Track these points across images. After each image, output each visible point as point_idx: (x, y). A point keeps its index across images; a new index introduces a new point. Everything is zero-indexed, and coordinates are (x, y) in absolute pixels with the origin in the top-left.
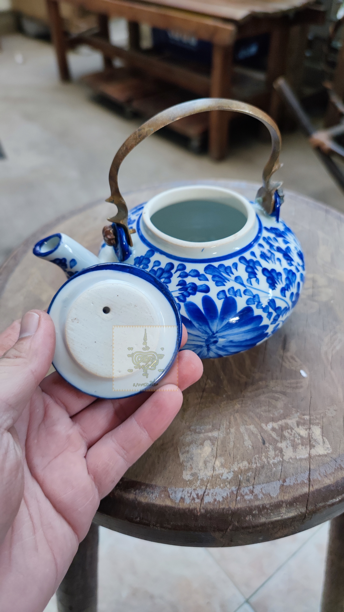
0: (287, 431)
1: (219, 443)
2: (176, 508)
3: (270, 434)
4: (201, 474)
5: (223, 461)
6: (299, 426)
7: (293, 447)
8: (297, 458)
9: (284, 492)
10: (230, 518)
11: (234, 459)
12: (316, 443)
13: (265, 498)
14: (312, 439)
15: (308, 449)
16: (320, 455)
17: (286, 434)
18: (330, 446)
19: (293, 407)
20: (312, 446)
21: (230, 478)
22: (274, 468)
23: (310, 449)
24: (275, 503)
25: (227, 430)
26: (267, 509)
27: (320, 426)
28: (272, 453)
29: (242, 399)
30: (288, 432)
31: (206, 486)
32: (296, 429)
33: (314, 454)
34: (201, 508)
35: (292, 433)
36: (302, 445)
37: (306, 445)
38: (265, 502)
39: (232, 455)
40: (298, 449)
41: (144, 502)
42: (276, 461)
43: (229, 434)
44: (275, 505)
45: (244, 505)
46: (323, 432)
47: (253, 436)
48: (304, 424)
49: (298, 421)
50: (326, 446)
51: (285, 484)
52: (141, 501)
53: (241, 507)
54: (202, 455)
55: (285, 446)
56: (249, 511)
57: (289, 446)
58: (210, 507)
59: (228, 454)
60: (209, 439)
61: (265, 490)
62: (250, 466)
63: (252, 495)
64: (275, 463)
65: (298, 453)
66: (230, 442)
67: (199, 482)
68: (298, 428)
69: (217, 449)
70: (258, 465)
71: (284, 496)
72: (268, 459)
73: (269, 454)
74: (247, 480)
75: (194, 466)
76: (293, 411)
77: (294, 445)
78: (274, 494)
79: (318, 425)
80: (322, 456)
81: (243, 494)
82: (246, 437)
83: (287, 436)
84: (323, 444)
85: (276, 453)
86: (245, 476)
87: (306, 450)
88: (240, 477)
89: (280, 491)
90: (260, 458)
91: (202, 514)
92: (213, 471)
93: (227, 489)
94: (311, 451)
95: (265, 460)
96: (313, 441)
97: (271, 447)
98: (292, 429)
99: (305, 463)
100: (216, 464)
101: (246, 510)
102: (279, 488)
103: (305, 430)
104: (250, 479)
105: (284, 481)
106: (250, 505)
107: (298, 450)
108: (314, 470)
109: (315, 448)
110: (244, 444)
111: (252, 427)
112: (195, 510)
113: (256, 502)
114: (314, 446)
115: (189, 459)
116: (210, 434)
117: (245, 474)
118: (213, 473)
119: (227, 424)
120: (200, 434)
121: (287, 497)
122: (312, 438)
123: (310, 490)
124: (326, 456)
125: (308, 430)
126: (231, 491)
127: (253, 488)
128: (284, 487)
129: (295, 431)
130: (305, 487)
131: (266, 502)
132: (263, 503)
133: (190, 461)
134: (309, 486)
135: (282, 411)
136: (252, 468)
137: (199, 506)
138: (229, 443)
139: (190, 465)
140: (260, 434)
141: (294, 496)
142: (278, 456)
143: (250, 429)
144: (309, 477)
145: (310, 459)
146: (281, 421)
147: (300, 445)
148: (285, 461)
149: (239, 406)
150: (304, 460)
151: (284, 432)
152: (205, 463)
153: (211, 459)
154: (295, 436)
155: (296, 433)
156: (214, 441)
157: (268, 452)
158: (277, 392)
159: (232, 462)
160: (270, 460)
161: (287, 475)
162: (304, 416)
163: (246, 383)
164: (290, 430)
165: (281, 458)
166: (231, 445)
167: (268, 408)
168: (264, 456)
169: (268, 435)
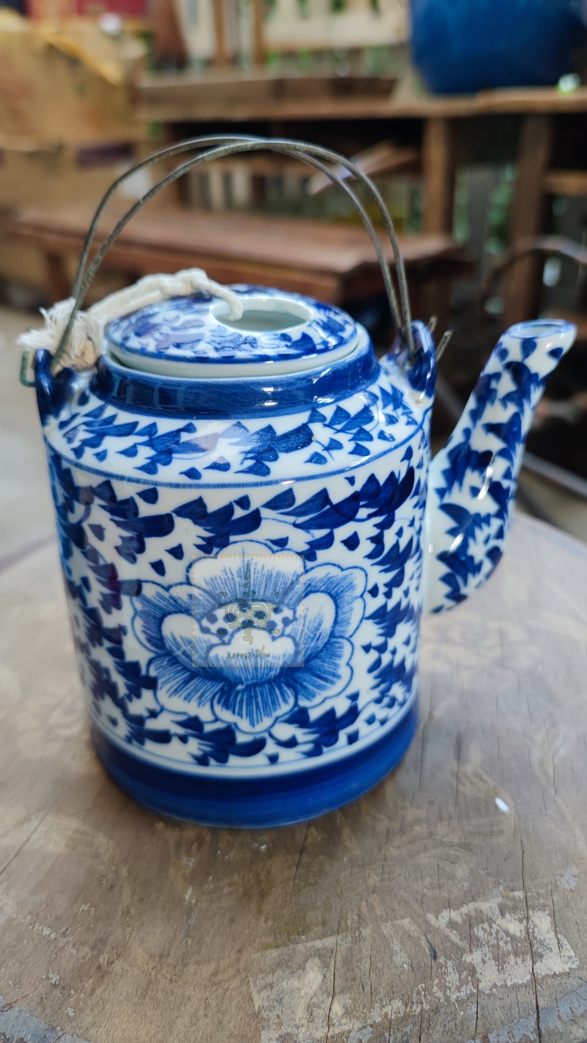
0: (480, 927)
1: (339, 961)
3: (447, 937)
4: (301, 1035)
5: (349, 1002)
6: (505, 915)
7: (498, 961)
8: (508, 985)
11: (373, 997)
12: (545, 948)
14: (535, 941)
15: (530, 962)
16: (555, 974)
17: (479, 932)
18: (575, 952)
19: (488, 875)
20: (536, 957)
21: (365, 1040)
22: (461, 1010)
23: (534, 963)
25: (355, 932)
27: (548, 912)
28: (453, 978)
29: (382, 864)
30: (483, 929)
32: (499, 921)
33: (543, 974)
35: (492, 931)
36: (516, 955)
37: (524, 954)
39: (367, 988)
40: (507, 965)
42: (463, 995)
43: (360, 941)
46: (555, 924)
47: (409, 943)
48: (515, 909)
49: (501, 903)
50: (567, 953)
54: (303, 992)
55: (480, 960)
57: (489, 959)
59: (359, 985)
60: (316, 954)
62: (408, 1010)
64: (462, 1000)
65: (509, 974)
66: (362, 958)
68: (503, 919)
69: (334, 975)
70: (426, 1006)
72: (445, 991)
73: (447, 980)
75: (285, 1017)
76: (489, 883)
77: (499, 957)
79: (544, 911)
80: (560, 975)
82: (396, 947)
83: (483, 937)
84: (559, 949)
85: (462, 977)
86: (399, 1035)
87: (525, 966)
88: (388, 1038)
90: (428, 990)
92: (327, 1028)
94: (535, 967)
95: (440, 994)
97: (450, 963)
98: (491, 921)
99: (527, 995)
100: (333, 1010)
103: (517, 922)
104: (410, 1041)
107: (507, 967)
108: (547, 1009)
109: (544, 961)
110: (392, 962)
111: (406, 922)
114: (542, 956)
115: (273, 1002)
116: (318, 944)
117: (398, 1029)
118: (328, 1032)
119: (353, 920)
120: (296, 946)
122: (536, 938)
124: (568, 974)
125: (525, 921)
129: (499, 926)
133: (276, 1008)
135: (466, 885)
136: (414, 1016)
138: (360, 961)
139: (276, 1017)
140: (426, 937)
142: (467, 984)
143: (403, 927)
144: (538, 1026)
145: (535, 985)
146: (467, 906)
147: (512, 955)
148: (484, 993)
149: (377, 879)
150: (524, 988)
151: (475, 930)
152: (310, 1010)
153: (323, 999)
154: (499, 936)
155: (500, 930)
156: (328, 960)
157: (444, 975)
158: (453, 846)
159: (368, 1004)
160: (451, 995)
161: (491, 1025)
162: (512, 891)
163: (388, 831)
164: (487, 924)
165: (474, 988)
166: (366, 966)
167: (439, 880)
168: (437, 986)
169: (443, 938)
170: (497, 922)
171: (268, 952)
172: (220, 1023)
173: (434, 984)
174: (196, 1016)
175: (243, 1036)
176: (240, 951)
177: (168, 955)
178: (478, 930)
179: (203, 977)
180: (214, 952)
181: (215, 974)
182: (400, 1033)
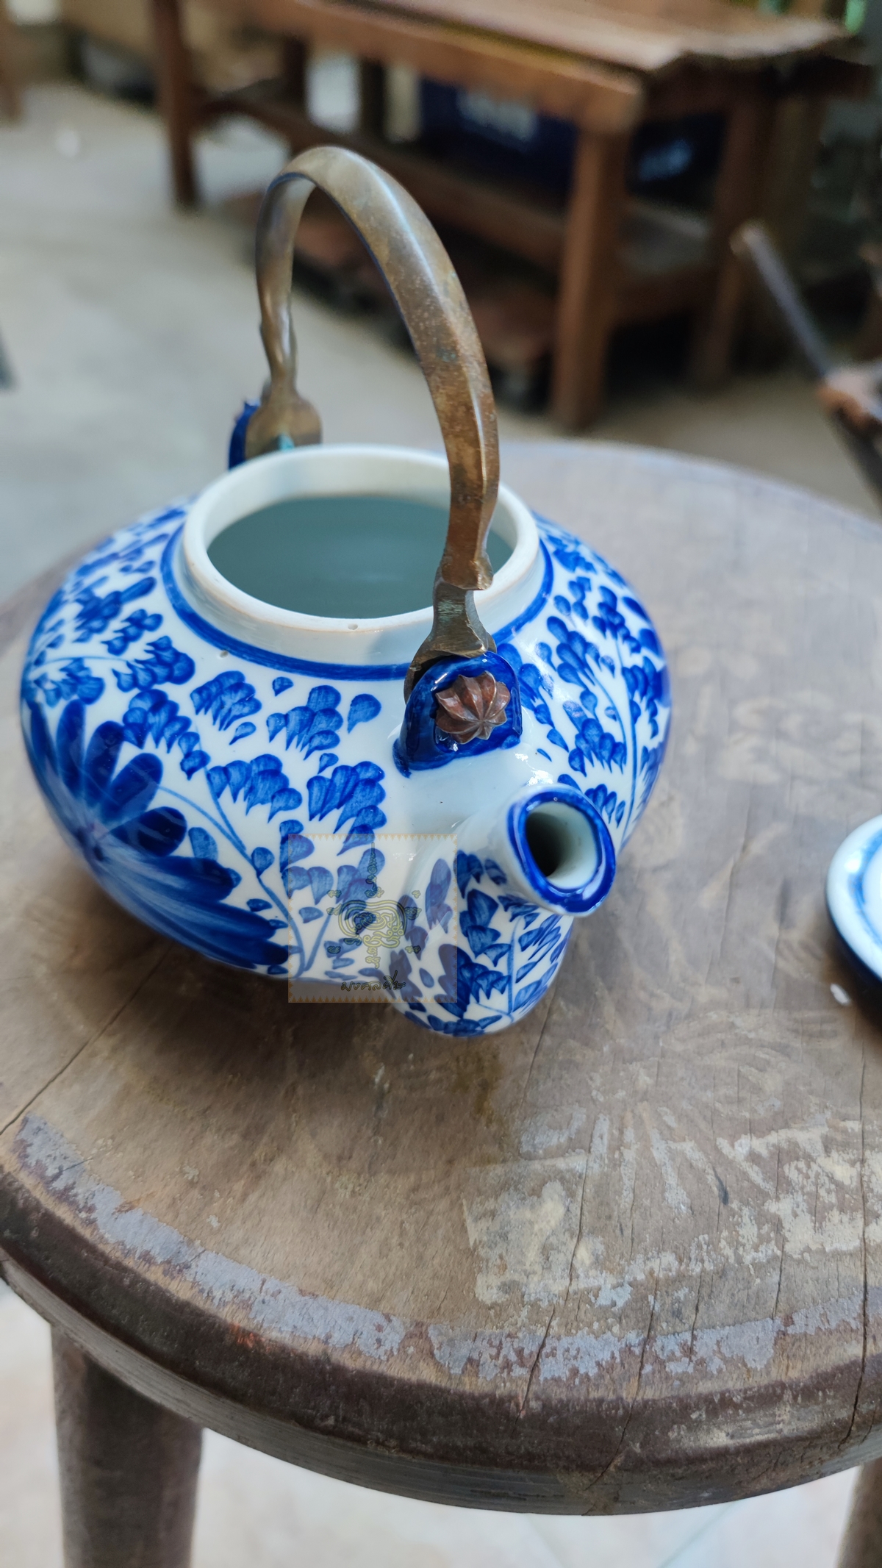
0: (794, 1164)
1: (590, 1191)
2: (452, 1392)
3: (745, 1173)
4: (532, 1286)
5: (601, 1248)
6: (830, 1152)
7: (815, 1216)
8: (827, 1250)
9: (788, 1357)
10: (618, 1430)
11: (635, 1245)
13: (731, 1373)
14: (871, 1195)
15: (860, 1223)
17: (791, 1172)
19: (811, 1093)
20: (870, 1216)
21: (620, 1303)
22: (757, 1277)
23: (866, 1224)
24: (759, 1390)
25: (614, 1153)
26: (737, 1407)
28: (749, 1231)
29: (659, 1062)
30: (797, 1168)
31: (549, 1327)
32: (822, 1160)
33: (878, 1240)
34: (530, 1396)
35: (810, 1172)
36: (842, 1210)
37: (854, 1210)
38: (730, 1385)
40: (828, 1223)
41: (351, 1368)
42: (761, 1257)
43: (620, 1166)
44: (761, 1396)
45: (663, 1390)
47: (690, 1176)
48: (845, 1146)
49: (827, 1136)
51: (790, 1330)
52: (342, 1364)
53: (656, 1398)
54: (536, 1227)
55: (789, 1211)
56: (681, 1410)
57: (803, 1211)
58: (559, 1394)
59: (616, 1227)
60: (558, 1177)
61: (730, 1348)
62: (683, 1267)
63: (691, 1360)
64: (760, 1262)
65: (829, 1236)
66: (623, 1189)
67: (524, 1313)
68: (828, 1158)
69: (582, 1209)
70: (709, 1267)
71: (788, 1367)
72: (737, 1249)
73: (740, 1233)
74: (673, 1313)
75: (510, 1259)
76: (811, 1105)
77: (818, 1209)
78: (757, 1359)
81: (661, 1357)
82: (672, 1179)
83: (796, 1180)
85: (763, 1232)
86: (668, 1301)
87: (854, 1227)
88: (652, 1303)
89: (775, 1352)
90: (713, 1244)
91: (533, 1415)
92: (568, 1279)
93: (612, 1339)
94: (867, 1230)
95: (728, 1252)
96: (873, 1201)
97: (746, 1211)
98: (809, 1159)
99: (852, 1266)
100: (578, 1256)
101: (670, 1407)
102: (773, 1342)
103: (848, 1166)
104: (683, 1310)
105: (789, 1321)
106: (682, 1393)
107: (828, 1226)
108: (878, 1289)
109: (880, 1223)
110: (664, 1199)
111: (688, 1147)
112: (510, 1401)
113: (701, 1383)
114: (878, 1217)
115: (495, 1236)
116: (561, 1164)
117: (667, 1292)
118: (570, 1284)
119: (612, 1135)
120: (530, 1163)
121: (798, 1372)
122: (872, 1190)
123: (868, 1354)
125: (858, 1165)
126: (623, 1346)
127: (694, 1337)
128: (788, 1339)
129: (820, 1167)
130: (854, 1342)
131: (734, 1384)
132: (724, 1388)
133: (499, 1246)
134: (865, 1338)
135: (778, 1104)
136: (691, 1276)
137: (526, 1389)
138: (620, 1194)
139: (497, 1257)
140: (714, 1170)
141: (819, 1371)
142: (768, 1241)
143: (683, 1153)
144: (864, 1311)
145: (865, 1254)
146: (776, 1134)
147: (835, 1209)
148: (791, 1256)
149: (649, 1081)
150: (848, 1257)
151: (786, 1168)
152: (546, 1253)
153: (564, 1240)
154: (819, 1181)
155: (821, 1173)
156: (574, 1186)
157: (736, 1227)
158: (763, 1046)
159: (627, 1253)
160: (745, 1254)
161: (798, 1301)
162: (844, 1120)
163: (670, 1015)
164: (803, 1163)
165: (778, 1248)
166: (626, 1199)
167: (738, 1092)
168: (726, 1240)
169: (738, 1174)
170: (819, 1160)
171: (490, 1167)
172: (420, 1257)
173: (722, 1236)
174: (387, 1245)
175: (452, 1278)
176: (450, 1162)
177: (350, 1157)
178: (789, 1169)
179: (398, 1191)
180: (414, 1159)
181: (415, 1189)
182: (670, 1298)
